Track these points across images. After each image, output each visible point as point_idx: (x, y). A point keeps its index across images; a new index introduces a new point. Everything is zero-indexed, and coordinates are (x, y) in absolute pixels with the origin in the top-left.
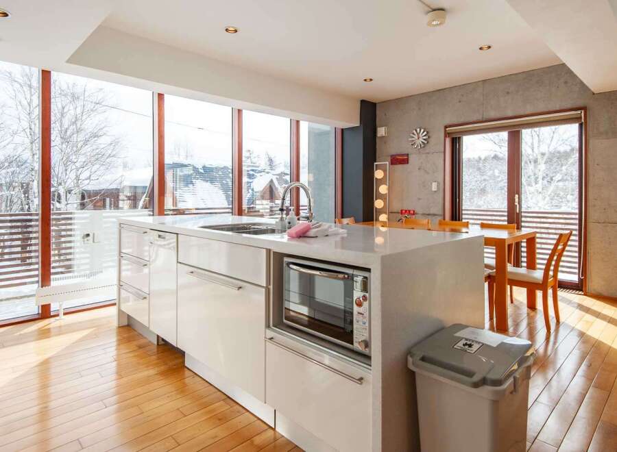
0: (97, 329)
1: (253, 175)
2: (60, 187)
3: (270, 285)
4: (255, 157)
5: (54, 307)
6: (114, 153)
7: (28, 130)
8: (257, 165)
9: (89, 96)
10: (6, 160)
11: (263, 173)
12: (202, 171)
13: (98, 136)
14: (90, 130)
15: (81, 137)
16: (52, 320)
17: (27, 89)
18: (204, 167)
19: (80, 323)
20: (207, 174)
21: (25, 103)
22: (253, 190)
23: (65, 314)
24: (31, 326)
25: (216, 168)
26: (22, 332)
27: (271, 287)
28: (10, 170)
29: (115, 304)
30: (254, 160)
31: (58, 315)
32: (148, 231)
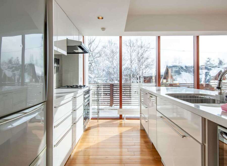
0: (133, 128)
1: (210, 69)
2: (138, 75)
3: (205, 143)
4: (212, 61)
5: (123, 116)
6: (153, 64)
7: (130, 59)
8: (213, 64)
9: (146, 46)
10: (126, 68)
11: (216, 68)
12: (185, 68)
13: (148, 59)
14: (146, 57)
15: (143, 60)
16: (122, 120)
17: (130, 47)
18: (186, 67)
19: (129, 124)
20: (187, 69)
21: (129, 52)
22: (210, 75)
23: (126, 119)
24: (116, 121)
25: (191, 67)
26: (113, 123)
27: (206, 145)
28: (127, 71)
29: (139, 119)
30: (211, 62)
31: (124, 119)
32: (148, 93)
